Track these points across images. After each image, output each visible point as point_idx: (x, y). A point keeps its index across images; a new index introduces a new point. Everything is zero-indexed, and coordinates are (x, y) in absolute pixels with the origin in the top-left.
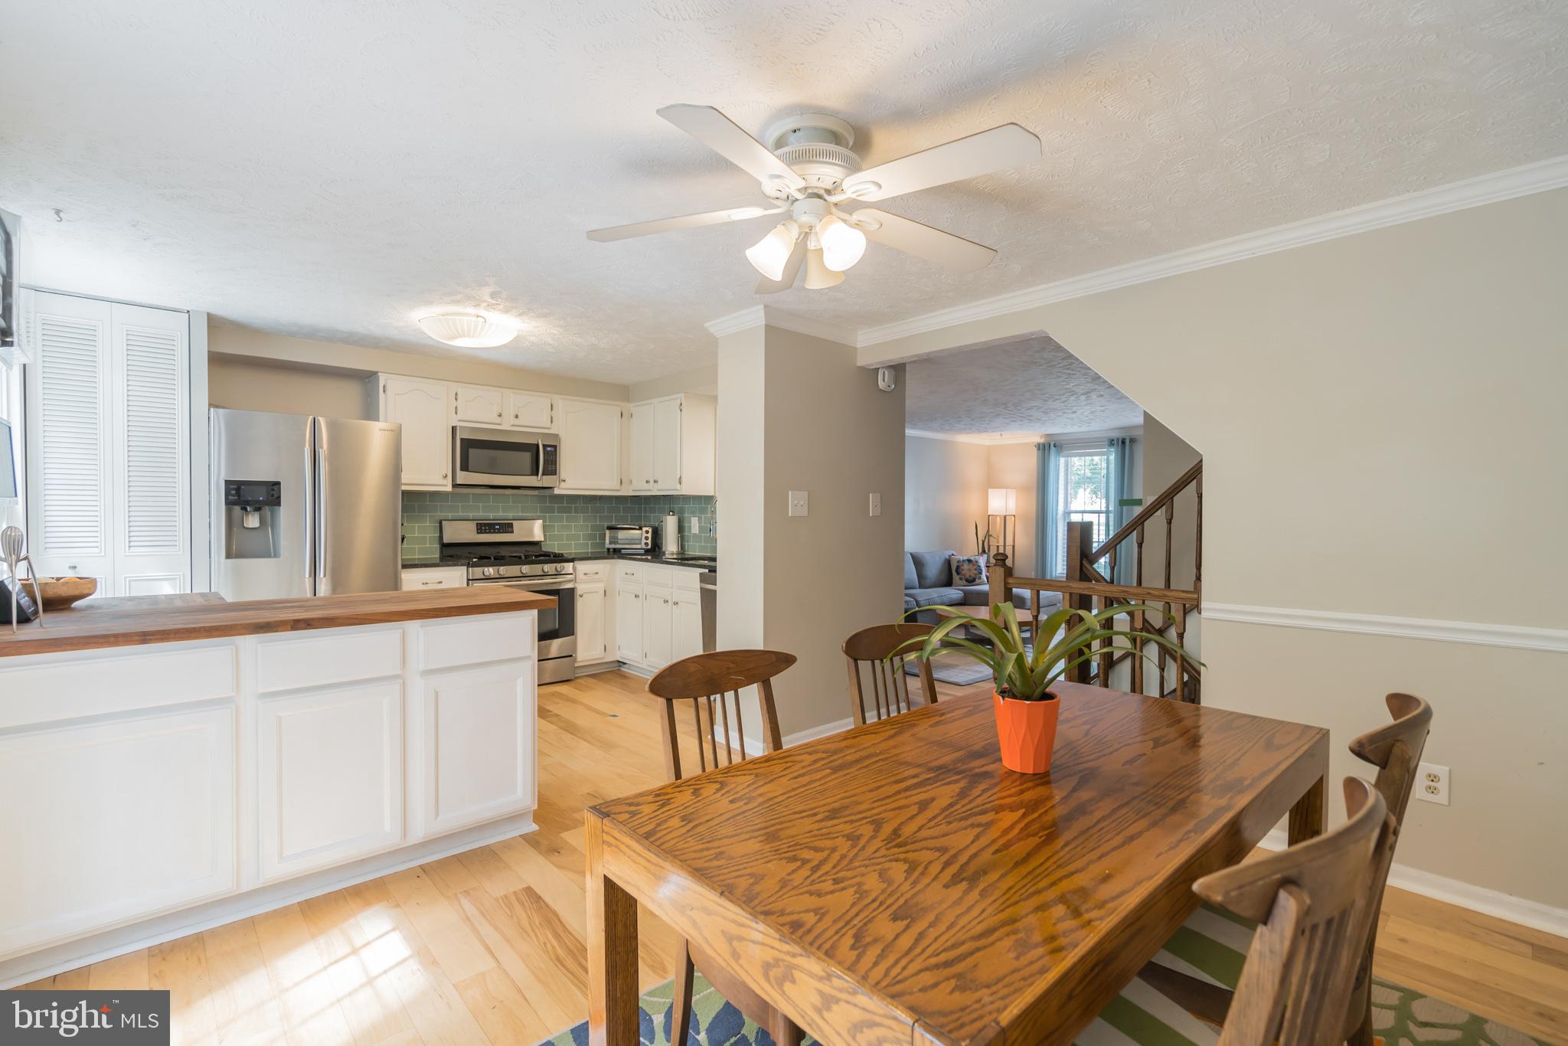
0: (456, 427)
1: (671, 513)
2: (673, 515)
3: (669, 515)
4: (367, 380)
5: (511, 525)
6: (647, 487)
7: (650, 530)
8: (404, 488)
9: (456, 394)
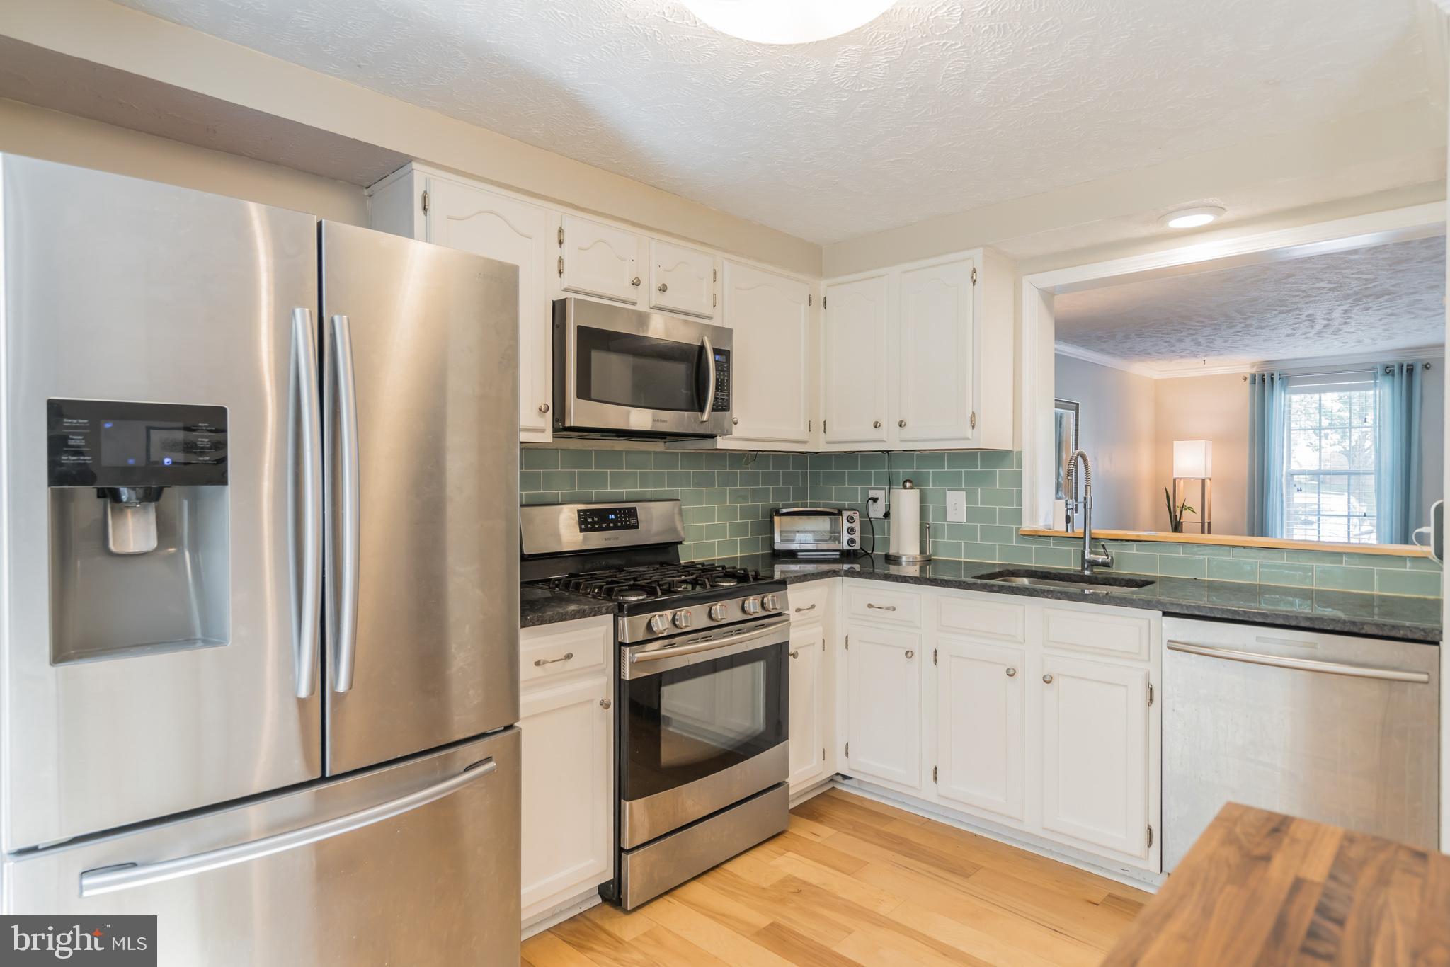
0: (564, 301)
1: (908, 485)
2: (911, 488)
3: (905, 487)
4: (366, 192)
5: (632, 513)
6: (876, 434)
7: (857, 517)
8: (524, 437)
9: (561, 230)
